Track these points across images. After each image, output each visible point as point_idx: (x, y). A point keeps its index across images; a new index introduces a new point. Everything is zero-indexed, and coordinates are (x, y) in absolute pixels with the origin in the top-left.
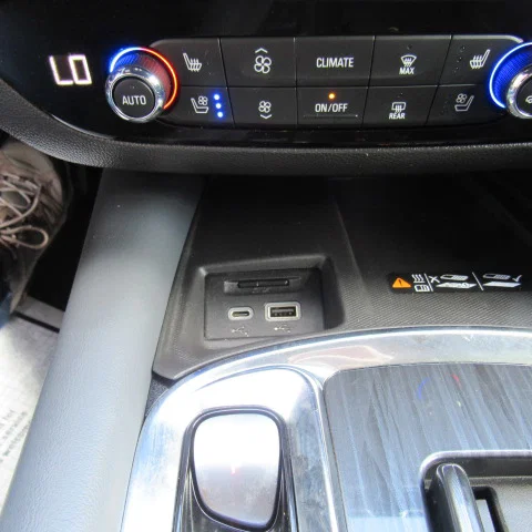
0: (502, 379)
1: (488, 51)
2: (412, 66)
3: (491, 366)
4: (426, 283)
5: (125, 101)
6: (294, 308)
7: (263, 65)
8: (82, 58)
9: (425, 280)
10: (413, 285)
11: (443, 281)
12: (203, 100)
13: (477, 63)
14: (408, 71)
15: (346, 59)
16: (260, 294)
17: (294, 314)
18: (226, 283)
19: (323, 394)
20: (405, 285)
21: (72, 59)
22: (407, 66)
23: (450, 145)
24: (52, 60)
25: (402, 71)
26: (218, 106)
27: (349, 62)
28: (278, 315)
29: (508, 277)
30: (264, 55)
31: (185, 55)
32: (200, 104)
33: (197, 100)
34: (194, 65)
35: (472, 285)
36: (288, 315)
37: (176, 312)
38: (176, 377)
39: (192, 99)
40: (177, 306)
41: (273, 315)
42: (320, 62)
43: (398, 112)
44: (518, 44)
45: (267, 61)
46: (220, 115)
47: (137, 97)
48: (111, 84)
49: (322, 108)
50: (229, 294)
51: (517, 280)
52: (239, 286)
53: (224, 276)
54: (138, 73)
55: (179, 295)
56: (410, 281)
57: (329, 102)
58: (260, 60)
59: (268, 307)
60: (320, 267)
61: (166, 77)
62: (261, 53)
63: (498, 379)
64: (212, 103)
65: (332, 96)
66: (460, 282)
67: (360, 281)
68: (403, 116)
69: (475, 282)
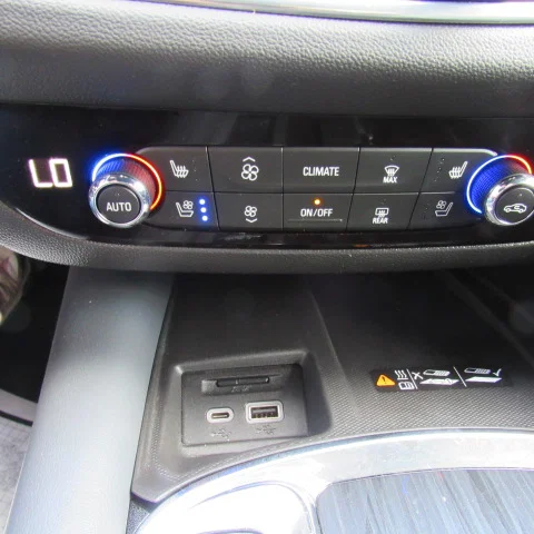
0: (496, 486)
1: (466, 163)
2: (396, 175)
3: (484, 471)
4: (410, 380)
5: (109, 207)
6: (276, 408)
7: (250, 172)
8: (65, 162)
9: (408, 376)
10: (397, 382)
11: (426, 378)
12: (188, 205)
13: (456, 173)
14: (391, 180)
15: (332, 168)
16: (241, 392)
17: (275, 414)
18: (204, 382)
19: (316, 511)
20: (390, 382)
21: (53, 163)
22: (391, 175)
23: (430, 246)
24: (32, 164)
25: (386, 180)
26: (204, 210)
27: (335, 171)
28: (259, 416)
29: (488, 371)
30: (252, 163)
31: (172, 162)
32: (185, 209)
33: (182, 205)
34: (181, 172)
35: (455, 381)
36: (269, 415)
37: (153, 419)
38: (158, 499)
39: (178, 204)
40: (154, 412)
41: (254, 416)
42: (307, 171)
43: (381, 217)
44: (492, 157)
45: (254, 169)
46: (205, 218)
47: (122, 204)
48: (95, 190)
49: (307, 212)
50: (207, 394)
51: (497, 374)
52: (217, 384)
53: (201, 374)
54: (124, 180)
55: (156, 398)
56: (394, 377)
57: (314, 207)
58: (247, 168)
59: (249, 407)
60: (301, 363)
61: (152, 183)
62: (249, 162)
63: (492, 486)
64: (197, 207)
65: (317, 202)
66: (442, 378)
67: (344, 379)
68: (386, 220)
69: (458, 378)
